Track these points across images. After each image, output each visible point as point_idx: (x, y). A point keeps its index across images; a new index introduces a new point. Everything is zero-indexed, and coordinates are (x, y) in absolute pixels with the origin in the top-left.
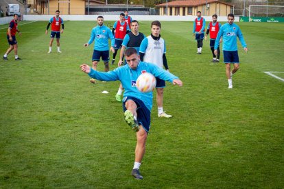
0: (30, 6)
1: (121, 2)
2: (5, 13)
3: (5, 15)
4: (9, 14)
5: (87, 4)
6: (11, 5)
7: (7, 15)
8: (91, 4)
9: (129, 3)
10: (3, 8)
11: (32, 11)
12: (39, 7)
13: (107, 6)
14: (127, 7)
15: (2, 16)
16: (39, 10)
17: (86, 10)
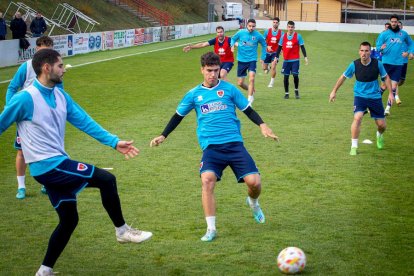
0: (258, 7)
1: (396, 6)
2: (220, 15)
3: (220, 18)
4: (227, 17)
5: (345, 7)
6: (229, 4)
7: (224, 19)
8: (350, 7)
9: (408, 8)
10: (218, 7)
11: (261, 14)
12: (272, 8)
13: (374, 11)
14: (404, 14)
15: (216, 20)
16: (272, 13)
17: (343, 15)
